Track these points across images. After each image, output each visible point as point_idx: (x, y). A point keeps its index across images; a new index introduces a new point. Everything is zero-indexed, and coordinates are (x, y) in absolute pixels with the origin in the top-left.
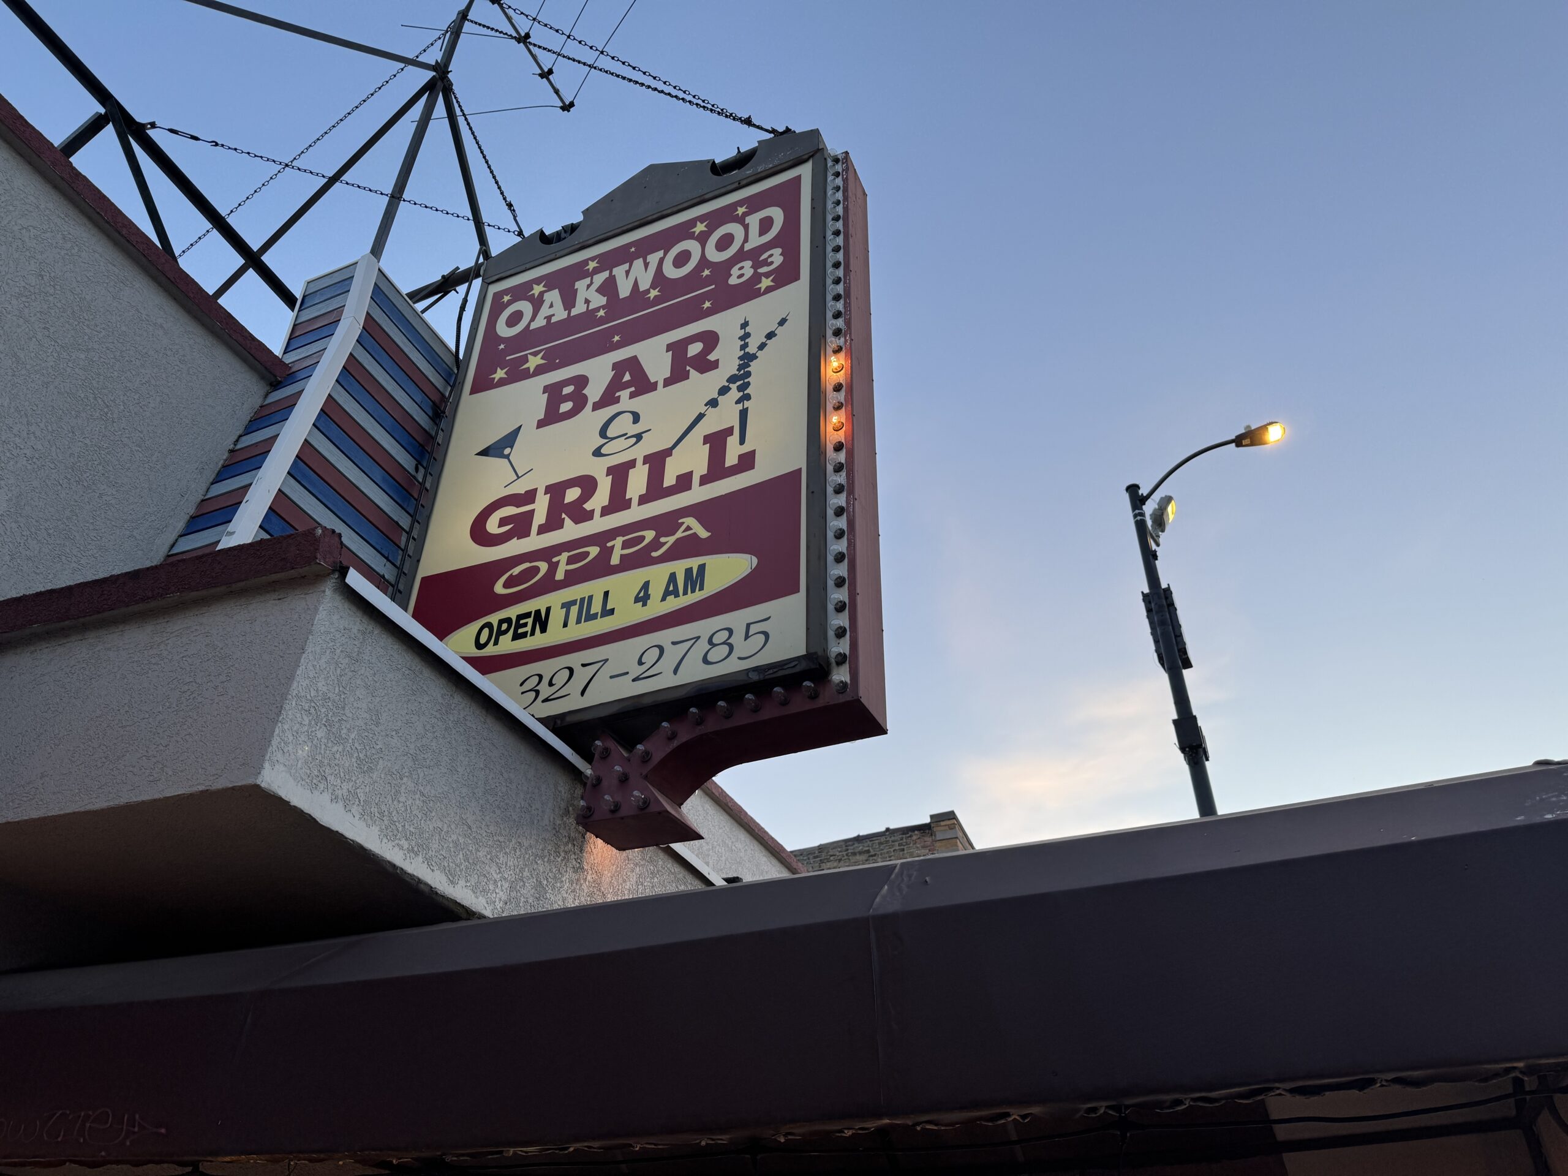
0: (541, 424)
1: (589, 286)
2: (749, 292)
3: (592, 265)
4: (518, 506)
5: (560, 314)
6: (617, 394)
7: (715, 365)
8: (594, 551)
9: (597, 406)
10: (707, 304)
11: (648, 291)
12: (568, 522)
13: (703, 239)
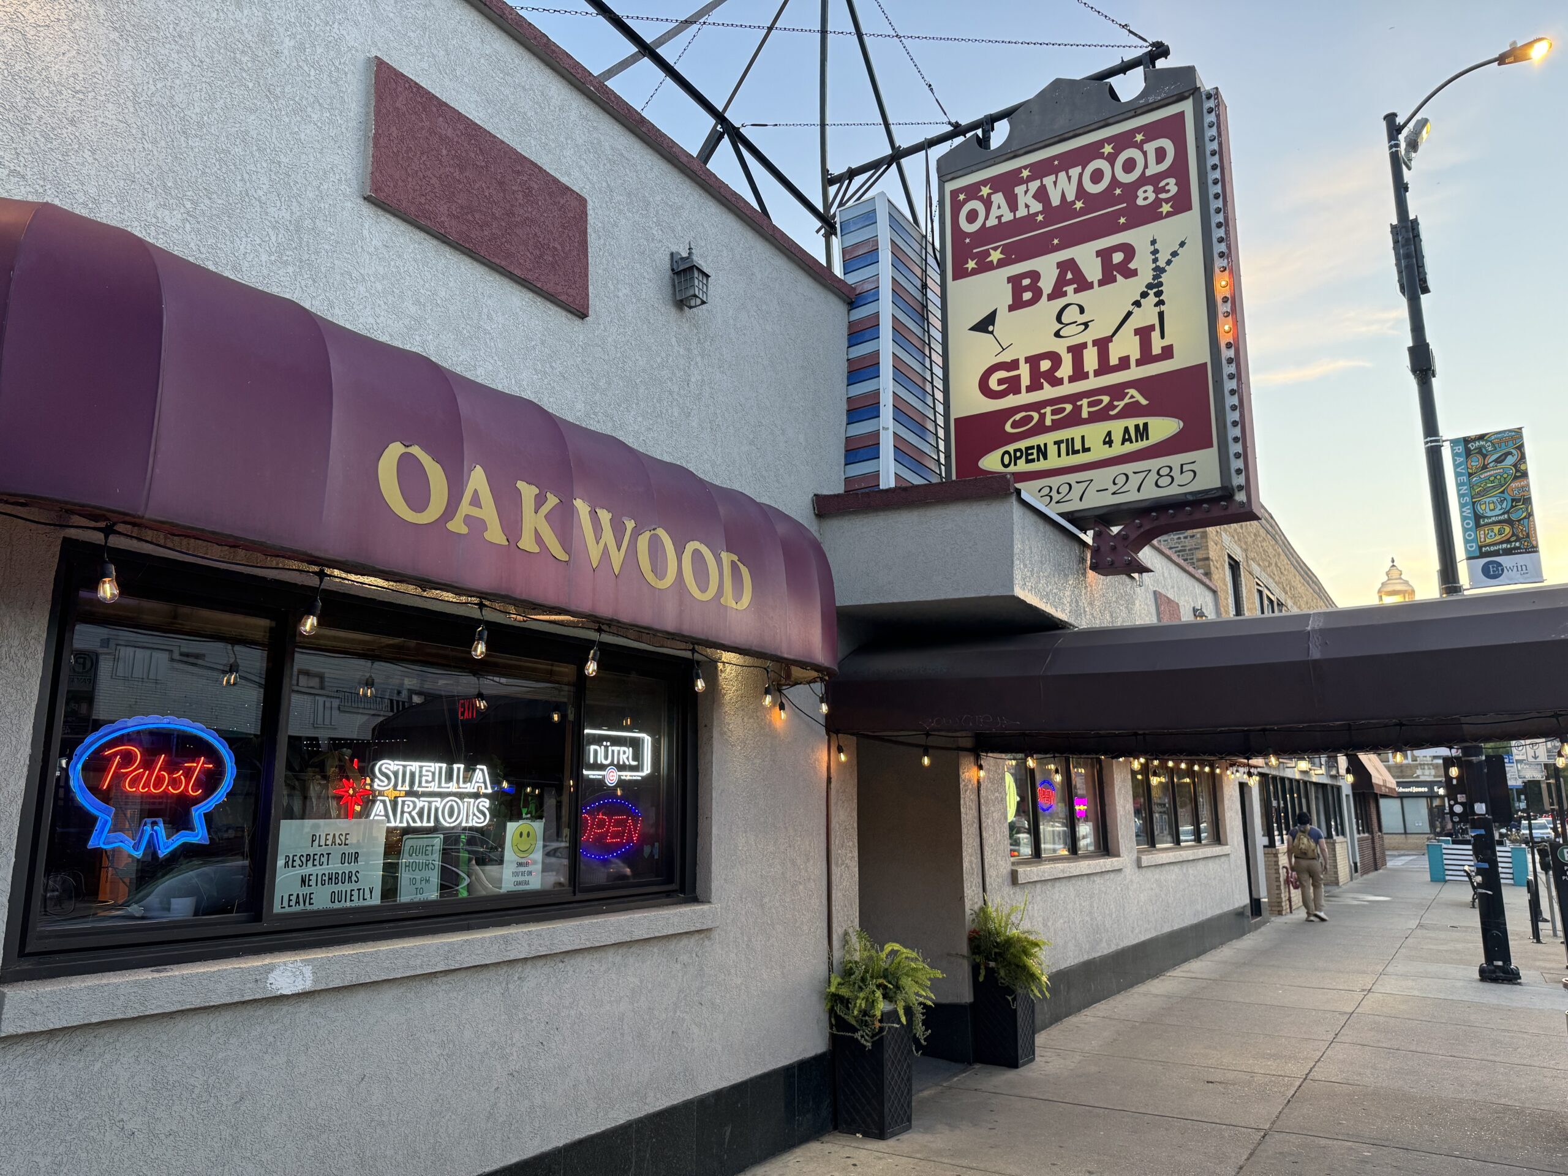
0: (1011, 308)
1: (1026, 192)
2: (1151, 214)
3: (1025, 173)
4: (1008, 371)
5: (1008, 216)
6: (1064, 289)
7: (1134, 273)
8: (1069, 407)
9: (1051, 297)
10: (1122, 220)
11: (1073, 203)
12: (1046, 385)
13: (1111, 159)
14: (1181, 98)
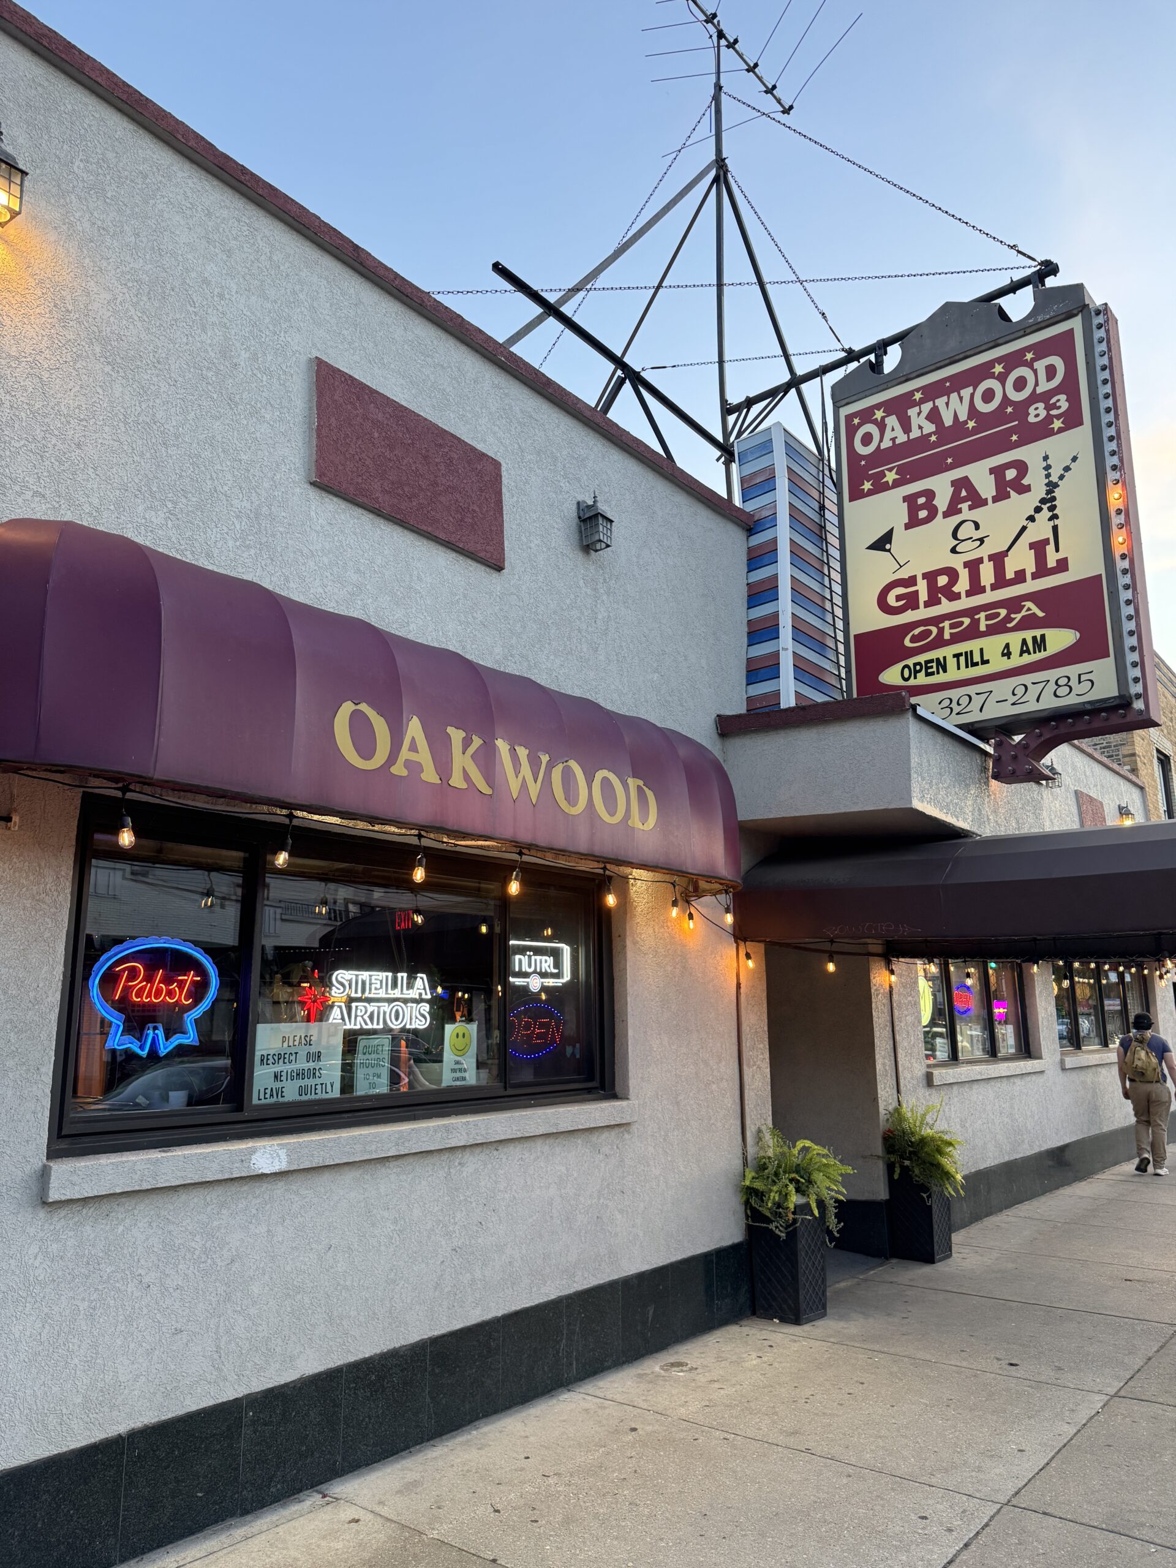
0: (908, 527)
1: (919, 414)
2: (1043, 431)
3: (918, 396)
4: (906, 587)
5: (902, 438)
6: (959, 506)
7: (1027, 489)
8: (967, 621)
9: (946, 515)
10: (1014, 438)
11: (966, 422)
12: (943, 600)
13: (1002, 378)
14: (1070, 316)
